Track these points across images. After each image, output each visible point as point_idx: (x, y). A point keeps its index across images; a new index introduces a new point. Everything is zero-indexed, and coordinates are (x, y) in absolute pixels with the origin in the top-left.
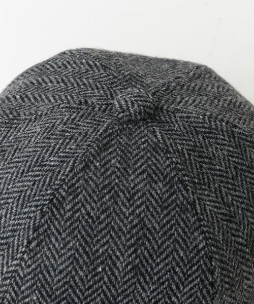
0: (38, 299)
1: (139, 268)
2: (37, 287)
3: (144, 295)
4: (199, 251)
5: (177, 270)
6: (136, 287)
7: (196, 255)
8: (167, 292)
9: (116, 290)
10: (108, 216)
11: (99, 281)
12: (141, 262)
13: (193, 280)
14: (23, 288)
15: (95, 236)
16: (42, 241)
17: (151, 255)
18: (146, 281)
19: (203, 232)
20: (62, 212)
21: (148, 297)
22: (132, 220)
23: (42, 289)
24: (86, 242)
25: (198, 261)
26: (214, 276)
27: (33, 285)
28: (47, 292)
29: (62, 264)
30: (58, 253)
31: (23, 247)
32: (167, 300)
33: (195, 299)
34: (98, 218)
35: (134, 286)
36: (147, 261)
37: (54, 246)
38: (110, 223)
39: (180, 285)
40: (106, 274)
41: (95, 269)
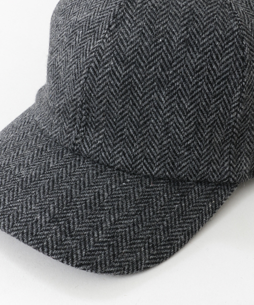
0: (114, 64)
1: (189, 41)
2: (114, 55)
3: (192, 61)
4: (234, 32)
5: (217, 44)
6: (186, 55)
7: (231, 35)
8: (209, 60)
9: (172, 57)
10: (167, 7)
11: (160, 49)
12: (191, 37)
13: (229, 53)
14: (104, 57)
15: (158, 19)
16: (119, 24)
17: (198, 32)
18: (194, 51)
19: (236, 20)
20: (134, 4)
21: (195, 63)
22: (185, 9)
23: (117, 57)
24: (151, 22)
25: (233, 39)
26: (245, 53)
27: (111, 54)
28: (121, 58)
29: (133, 37)
30: (130, 30)
31: (105, 30)
32: (209, 67)
33: (230, 69)
34: (160, 8)
35: (185, 54)
36: (195, 36)
37: (127, 26)
38: (169, 11)
39: (219, 56)
40: (165, 44)
41: (157, 40)
